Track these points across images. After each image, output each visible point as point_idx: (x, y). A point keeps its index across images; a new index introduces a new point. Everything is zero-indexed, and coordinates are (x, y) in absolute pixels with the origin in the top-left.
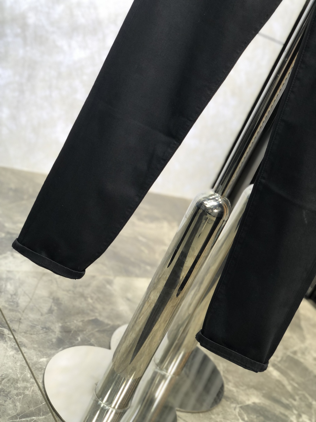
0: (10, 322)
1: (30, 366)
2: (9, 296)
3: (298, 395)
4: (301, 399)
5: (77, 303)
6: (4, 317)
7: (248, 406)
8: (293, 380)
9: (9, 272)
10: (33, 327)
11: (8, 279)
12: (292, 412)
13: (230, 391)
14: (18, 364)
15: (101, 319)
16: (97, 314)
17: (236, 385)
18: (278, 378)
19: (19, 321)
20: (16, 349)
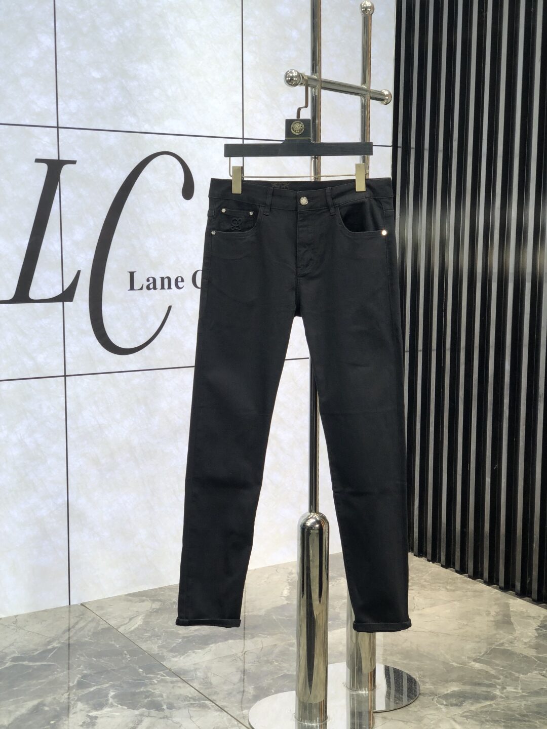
0: (209, 696)
1: (235, 717)
2: (202, 680)
3: (502, 675)
4: (506, 677)
5: (265, 668)
6: (202, 694)
7: (447, 694)
8: (498, 665)
9: (195, 664)
10: (230, 694)
11: (196, 670)
12: (496, 687)
13: (427, 689)
14: (225, 718)
15: (290, 673)
16: (285, 671)
17: (433, 684)
18: (480, 668)
19: (216, 693)
20: (219, 711)
